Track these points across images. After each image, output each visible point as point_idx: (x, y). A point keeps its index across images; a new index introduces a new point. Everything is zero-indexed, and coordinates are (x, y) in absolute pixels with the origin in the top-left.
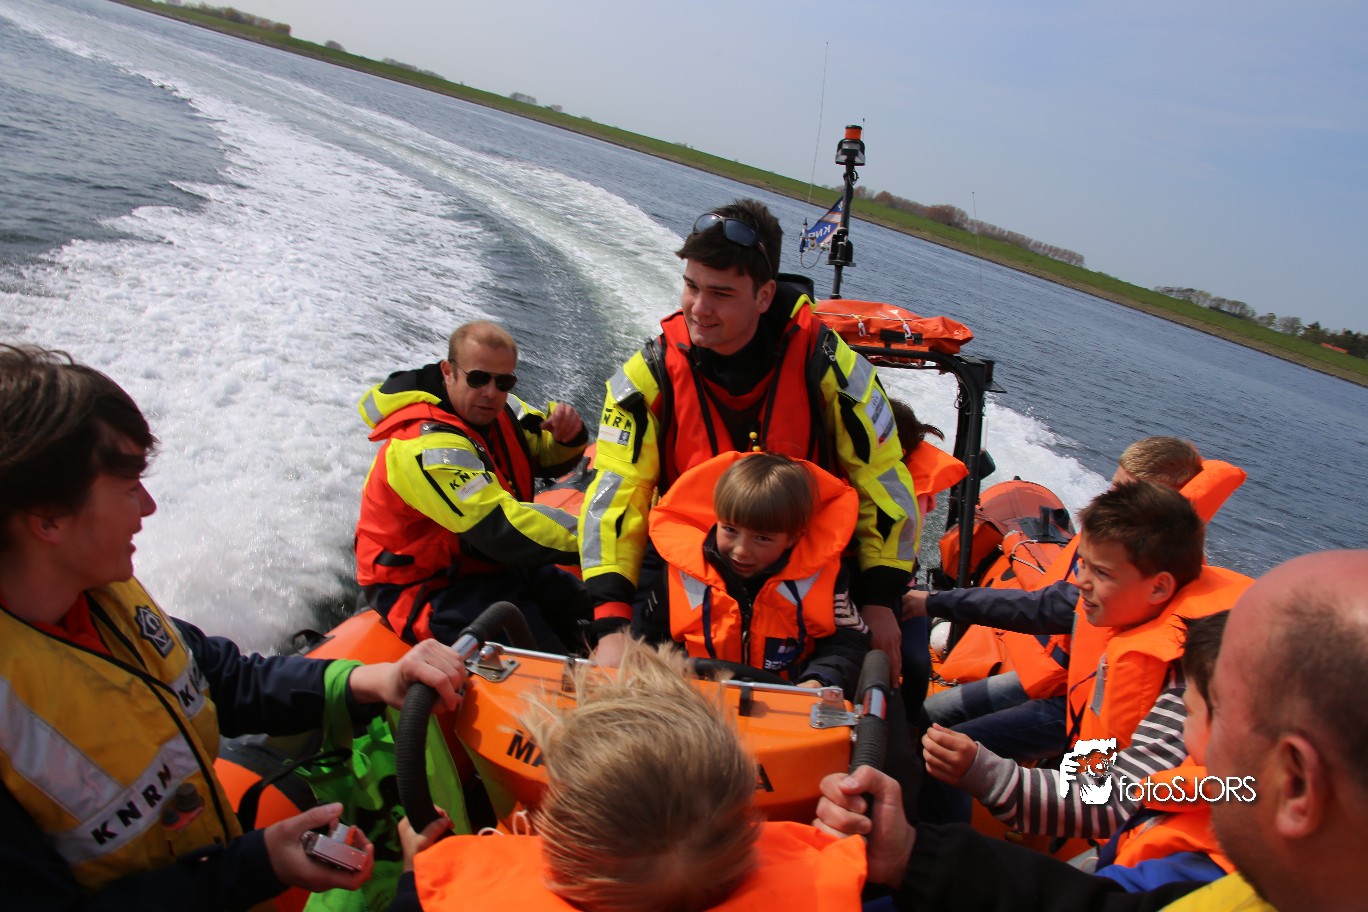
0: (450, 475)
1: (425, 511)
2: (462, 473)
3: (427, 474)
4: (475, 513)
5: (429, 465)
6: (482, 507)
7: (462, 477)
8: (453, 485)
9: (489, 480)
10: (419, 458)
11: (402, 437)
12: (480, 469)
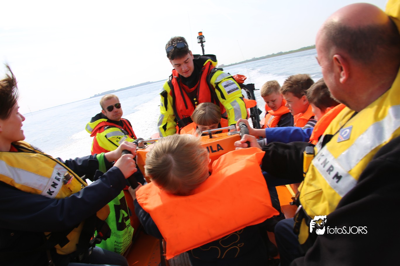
0: (115, 139)
2: (119, 137)
3: (109, 140)
5: (109, 137)
9: (126, 137)
10: (106, 136)
11: (100, 132)
12: (123, 135)
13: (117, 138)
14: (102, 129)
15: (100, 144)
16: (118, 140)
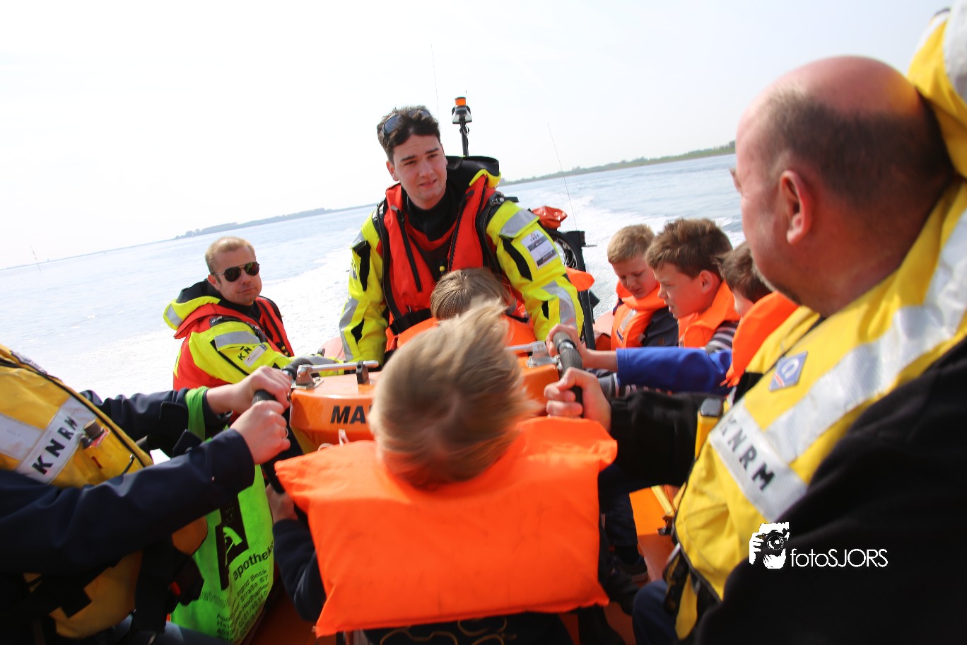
0: (236, 351)
2: (245, 348)
5: (221, 345)
7: (245, 350)
8: (241, 357)
10: (213, 343)
11: (198, 331)
12: (256, 342)
13: (241, 349)
14: (206, 322)
15: (197, 361)
16: (244, 354)
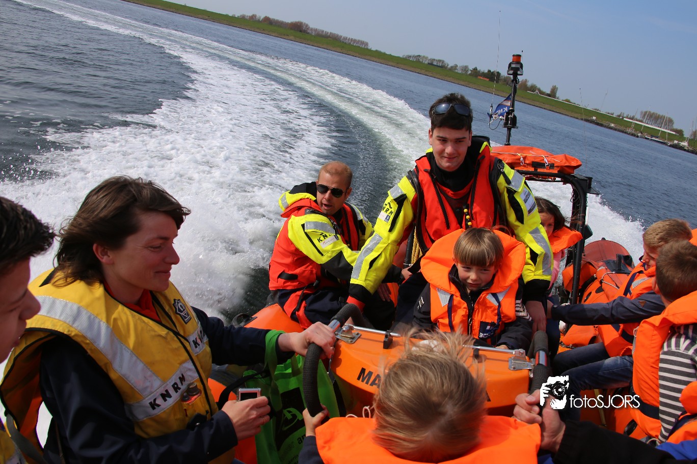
0: (317, 235)
1: (305, 252)
2: (324, 234)
3: (306, 233)
4: (329, 254)
6: (333, 252)
7: (324, 236)
8: (319, 240)
9: (337, 238)
10: (303, 225)
11: (297, 215)
12: (332, 233)
13: (321, 234)
16: (322, 238)
